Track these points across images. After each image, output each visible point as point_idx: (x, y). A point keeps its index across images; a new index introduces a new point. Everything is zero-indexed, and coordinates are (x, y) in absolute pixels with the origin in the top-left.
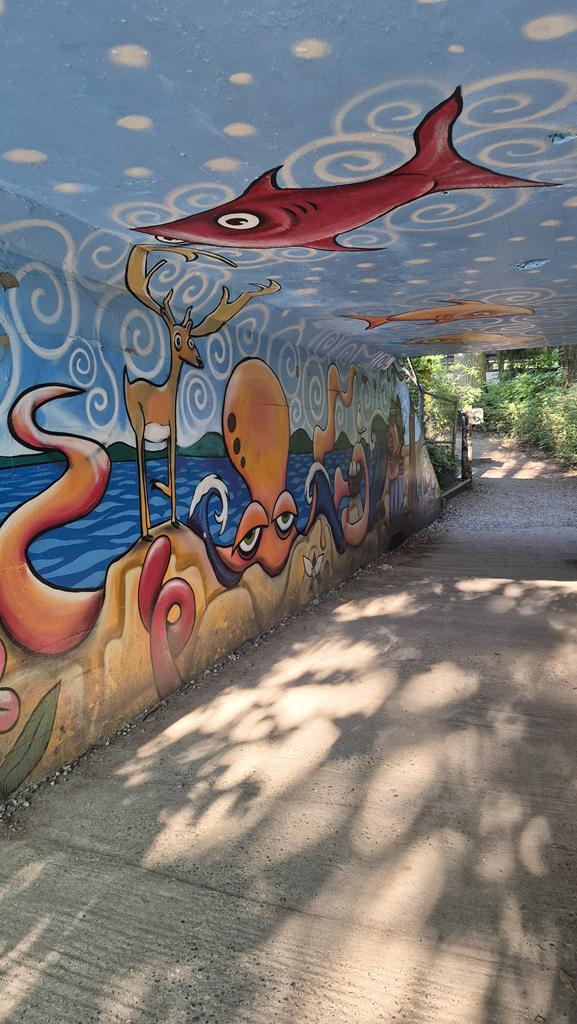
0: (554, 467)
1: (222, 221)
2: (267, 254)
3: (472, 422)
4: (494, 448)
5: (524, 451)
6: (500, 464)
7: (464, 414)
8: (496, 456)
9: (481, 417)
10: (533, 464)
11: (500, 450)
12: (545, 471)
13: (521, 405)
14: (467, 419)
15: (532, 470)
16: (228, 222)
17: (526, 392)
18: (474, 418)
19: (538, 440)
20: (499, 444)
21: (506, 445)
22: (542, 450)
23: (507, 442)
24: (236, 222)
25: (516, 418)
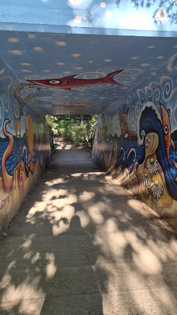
0: (74, 146)
1: (50, 82)
2: (51, 89)
3: (54, 133)
4: (57, 141)
5: (66, 142)
6: (60, 145)
7: (52, 131)
8: (58, 143)
9: (57, 132)
10: (68, 145)
11: (59, 142)
12: (72, 147)
13: (63, 129)
14: (53, 132)
15: (68, 147)
16: (52, 82)
17: (64, 125)
18: (55, 132)
19: (69, 139)
20: (58, 140)
21: (60, 140)
22: (70, 141)
23: (60, 139)
24: (54, 82)
25: (62, 133)
